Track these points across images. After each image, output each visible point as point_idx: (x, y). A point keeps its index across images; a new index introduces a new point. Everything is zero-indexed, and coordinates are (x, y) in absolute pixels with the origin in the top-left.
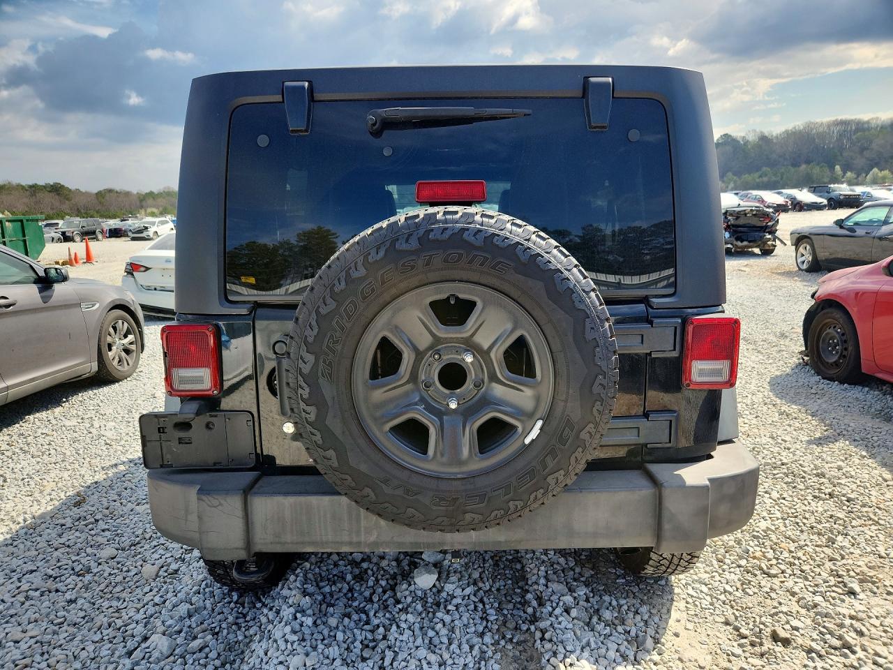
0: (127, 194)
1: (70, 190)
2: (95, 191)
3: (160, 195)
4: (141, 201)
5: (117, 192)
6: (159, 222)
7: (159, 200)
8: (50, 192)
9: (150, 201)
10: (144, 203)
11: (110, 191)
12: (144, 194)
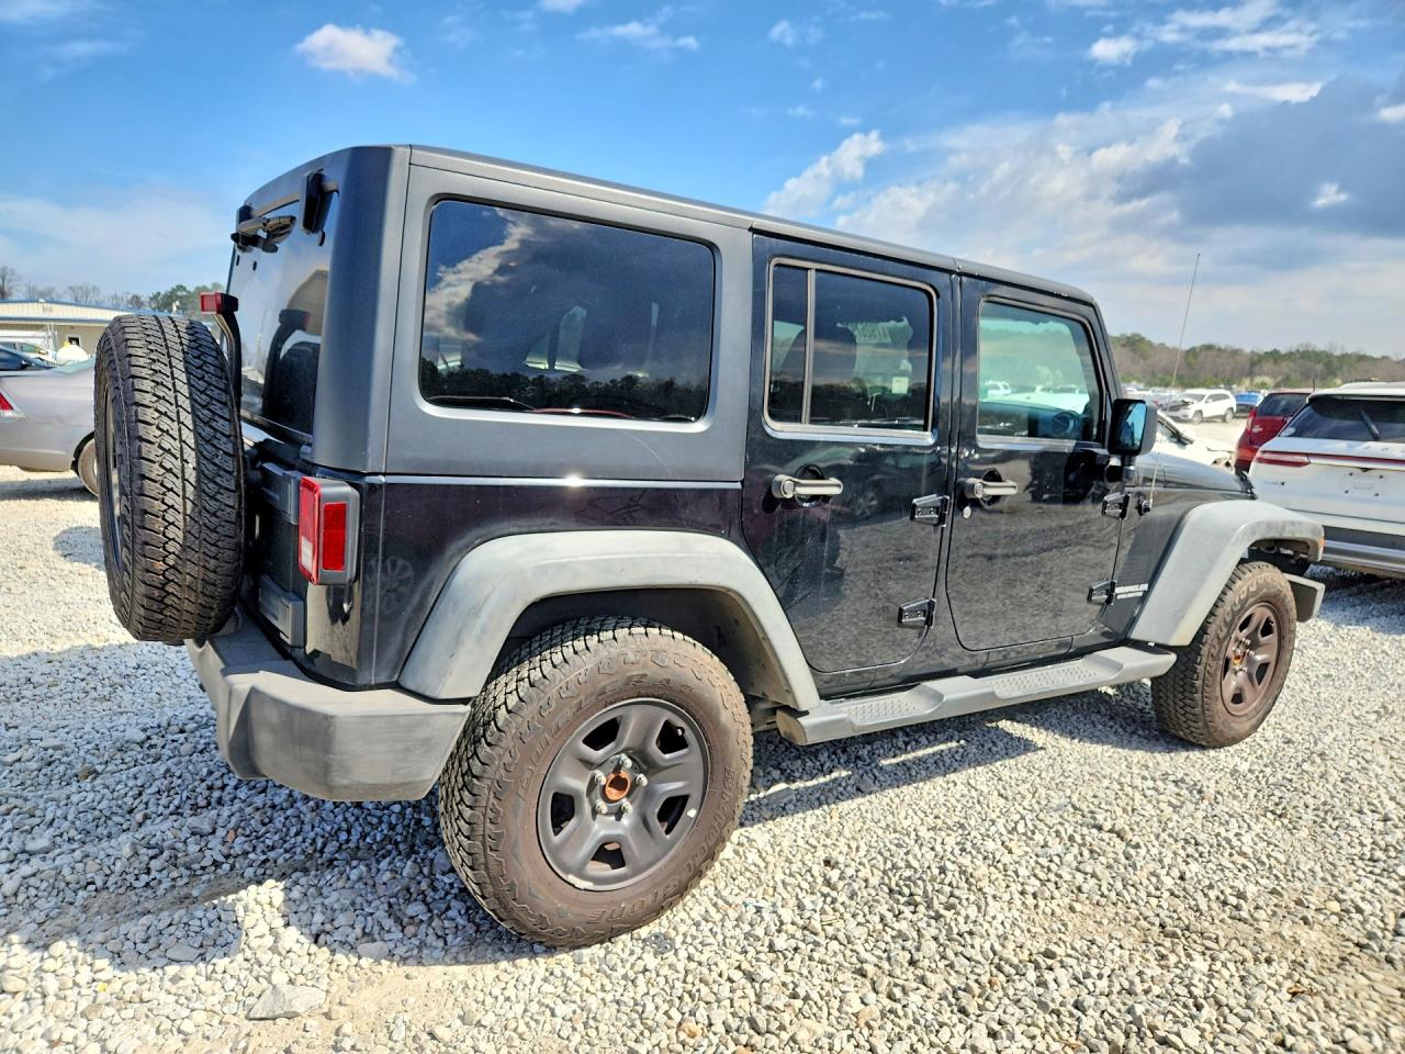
0: (1235, 353)
1: (1150, 344)
2: (1186, 346)
3: (1290, 356)
4: (1253, 364)
5: (1219, 350)
6: (1210, 397)
7: (1284, 364)
8: (1124, 346)
9: (1267, 366)
10: (1256, 369)
11: (1209, 347)
12: (1262, 353)
